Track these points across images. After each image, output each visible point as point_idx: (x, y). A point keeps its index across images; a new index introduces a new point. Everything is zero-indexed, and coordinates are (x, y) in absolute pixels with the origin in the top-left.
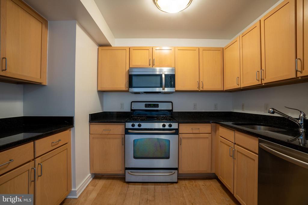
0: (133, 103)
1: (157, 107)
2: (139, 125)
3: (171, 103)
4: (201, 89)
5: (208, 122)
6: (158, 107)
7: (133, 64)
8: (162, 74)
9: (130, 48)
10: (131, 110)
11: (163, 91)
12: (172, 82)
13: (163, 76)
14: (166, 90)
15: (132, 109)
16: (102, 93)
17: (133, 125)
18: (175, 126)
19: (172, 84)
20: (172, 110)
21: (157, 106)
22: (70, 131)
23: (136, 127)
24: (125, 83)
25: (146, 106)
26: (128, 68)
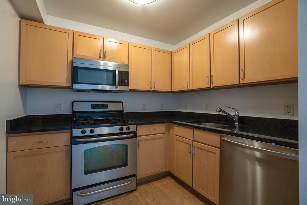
0: (74, 103)
1: (106, 108)
2: (92, 131)
3: (121, 103)
4: (153, 89)
5: (163, 122)
6: (107, 108)
7: (78, 54)
8: (115, 71)
9: (73, 33)
10: (73, 112)
11: (117, 89)
12: (126, 80)
13: (117, 72)
14: (120, 88)
15: (74, 110)
16: (24, 88)
17: (83, 132)
18: (133, 128)
19: (126, 82)
20: (123, 111)
21: (106, 106)
23: (88, 133)
24: (66, 77)
25: (93, 106)
26: (70, 58)
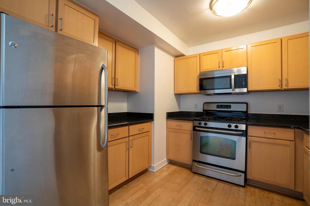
0: (205, 104)
1: (229, 108)
2: (205, 124)
3: (246, 104)
6: (231, 108)
7: (203, 69)
9: (200, 55)
10: (204, 110)
11: (233, 92)
12: (244, 82)
13: (233, 77)
14: (237, 90)
15: (204, 109)
17: (200, 124)
19: (244, 84)
20: (247, 112)
21: (230, 107)
22: (151, 123)
23: (203, 125)
24: (196, 86)
25: (218, 107)
26: (198, 74)
